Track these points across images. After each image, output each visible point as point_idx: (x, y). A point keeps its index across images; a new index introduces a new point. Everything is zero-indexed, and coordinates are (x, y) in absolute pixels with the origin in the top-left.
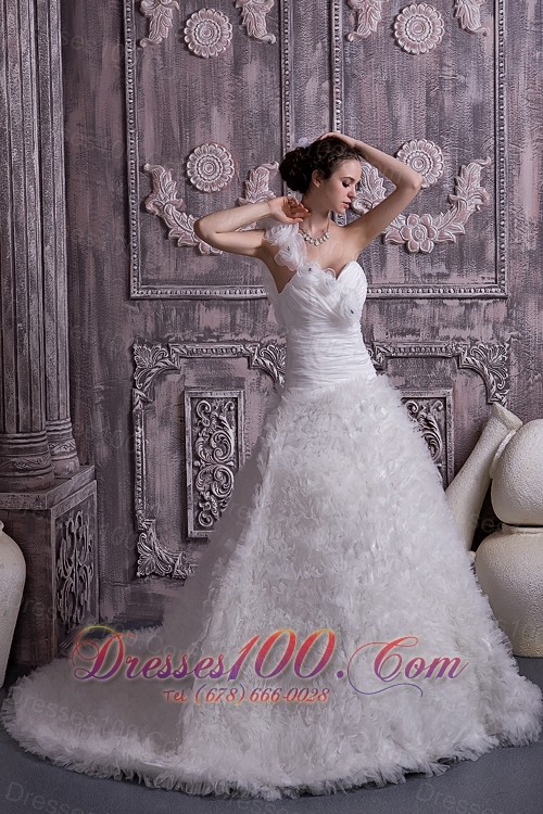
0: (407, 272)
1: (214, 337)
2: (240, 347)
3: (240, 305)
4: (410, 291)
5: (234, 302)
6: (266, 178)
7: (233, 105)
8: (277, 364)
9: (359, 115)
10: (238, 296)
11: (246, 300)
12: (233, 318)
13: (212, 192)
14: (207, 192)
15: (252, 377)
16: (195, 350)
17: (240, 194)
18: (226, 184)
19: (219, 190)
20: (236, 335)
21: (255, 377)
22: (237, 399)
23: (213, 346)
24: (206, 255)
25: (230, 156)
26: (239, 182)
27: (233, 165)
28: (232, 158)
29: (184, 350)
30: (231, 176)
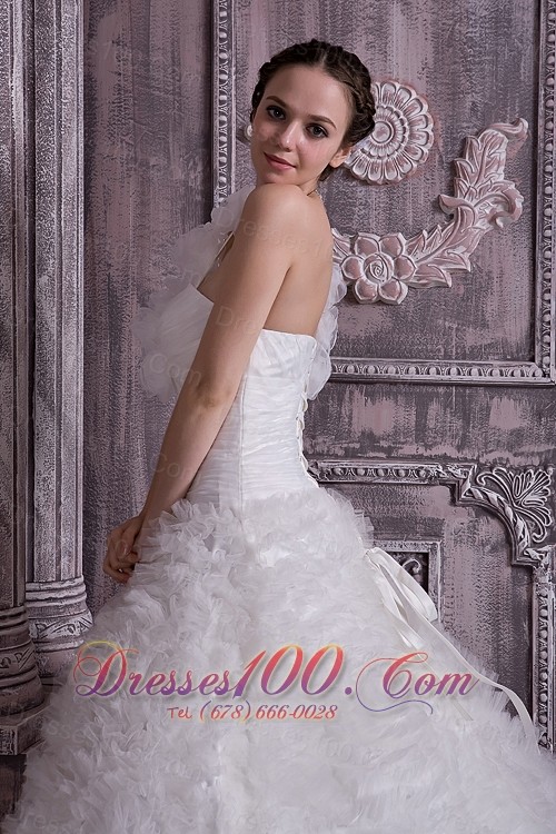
1: (381, 449)
2: (434, 469)
3: (437, 395)
5: (424, 389)
6: (501, 153)
8: (513, 501)
10: (433, 376)
11: (448, 385)
12: (422, 415)
13: (386, 182)
14: (375, 183)
15: (457, 519)
16: (338, 471)
17: (444, 187)
18: (415, 165)
19: (400, 178)
20: (427, 447)
21: (466, 520)
22: (425, 557)
23: (381, 465)
24: (369, 303)
25: (426, 106)
26: (442, 162)
27: (431, 125)
28: (430, 111)
29: (313, 470)
30: (426, 151)
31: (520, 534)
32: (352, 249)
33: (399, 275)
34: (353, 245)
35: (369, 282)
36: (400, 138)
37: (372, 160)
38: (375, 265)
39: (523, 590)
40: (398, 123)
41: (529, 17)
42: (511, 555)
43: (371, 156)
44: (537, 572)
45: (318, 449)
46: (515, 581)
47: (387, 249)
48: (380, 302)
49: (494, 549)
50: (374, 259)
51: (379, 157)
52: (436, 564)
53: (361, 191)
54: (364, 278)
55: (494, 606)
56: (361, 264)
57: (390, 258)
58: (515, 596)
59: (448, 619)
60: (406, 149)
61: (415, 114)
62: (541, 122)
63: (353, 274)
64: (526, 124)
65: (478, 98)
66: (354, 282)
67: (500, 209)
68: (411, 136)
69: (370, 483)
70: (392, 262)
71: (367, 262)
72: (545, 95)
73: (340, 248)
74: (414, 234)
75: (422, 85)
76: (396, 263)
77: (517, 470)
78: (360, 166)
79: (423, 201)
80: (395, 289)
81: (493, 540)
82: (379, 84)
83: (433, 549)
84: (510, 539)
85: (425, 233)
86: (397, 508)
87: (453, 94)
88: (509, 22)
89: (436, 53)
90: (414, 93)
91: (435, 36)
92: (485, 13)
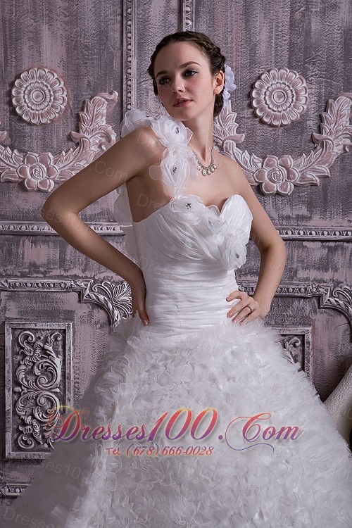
1: (40, 272)
6: (104, 110)
7: (67, 23)
8: (112, 299)
12: (63, 253)
13: (41, 124)
14: (35, 124)
15: (82, 310)
16: (18, 284)
17: (73, 127)
18: (57, 115)
19: (49, 122)
20: (66, 270)
21: (87, 311)
22: (64, 330)
23: (40, 281)
24: (33, 191)
25: (62, 83)
26: (72, 114)
27: (65, 93)
28: (65, 85)
29: (5, 284)
30: (63, 107)
31: (116, 318)
32: (23, 161)
33: (49, 176)
34: (24, 159)
35: (33, 180)
36: (48, 100)
37: (33, 112)
38: (36, 170)
40: (47, 92)
41: (117, 35)
43: (33, 110)
45: (8, 272)
47: (42, 161)
48: (39, 191)
49: (102, 326)
50: (35, 166)
51: (37, 110)
52: (70, 335)
53: (28, 129)
54: (30, 177)
56: (28, 170)
57: (44, 166)
59: (76, 365)
60: (52, 106)
61: (57, 87)
62: (124, 93)
63: (24, 175)
64: (117, 94)
65: (91, 79)
66: (24, 179)
67: (104, 140)
68: (55, 99)
69: (34, 291)
70: (45, 169)
71: (31, 168)
72: (126, 79)
73: (19, 160)
74: (57, 153)
75: (60, 70)
76: (47, 169)
77: (117, 283)
78: (27, 115)
79: (62, 135)
80: (47, 183)
81: (101, 321)
82: (36, 69)
83: (68, 327)
84: (110, 321)
85: (63, 153)
86: (49, 305)
87: (78, 76)
88: (107, 37)
89: (68, 52)
90: (55, 74)
91: (67, 43)
92: (94, 32)
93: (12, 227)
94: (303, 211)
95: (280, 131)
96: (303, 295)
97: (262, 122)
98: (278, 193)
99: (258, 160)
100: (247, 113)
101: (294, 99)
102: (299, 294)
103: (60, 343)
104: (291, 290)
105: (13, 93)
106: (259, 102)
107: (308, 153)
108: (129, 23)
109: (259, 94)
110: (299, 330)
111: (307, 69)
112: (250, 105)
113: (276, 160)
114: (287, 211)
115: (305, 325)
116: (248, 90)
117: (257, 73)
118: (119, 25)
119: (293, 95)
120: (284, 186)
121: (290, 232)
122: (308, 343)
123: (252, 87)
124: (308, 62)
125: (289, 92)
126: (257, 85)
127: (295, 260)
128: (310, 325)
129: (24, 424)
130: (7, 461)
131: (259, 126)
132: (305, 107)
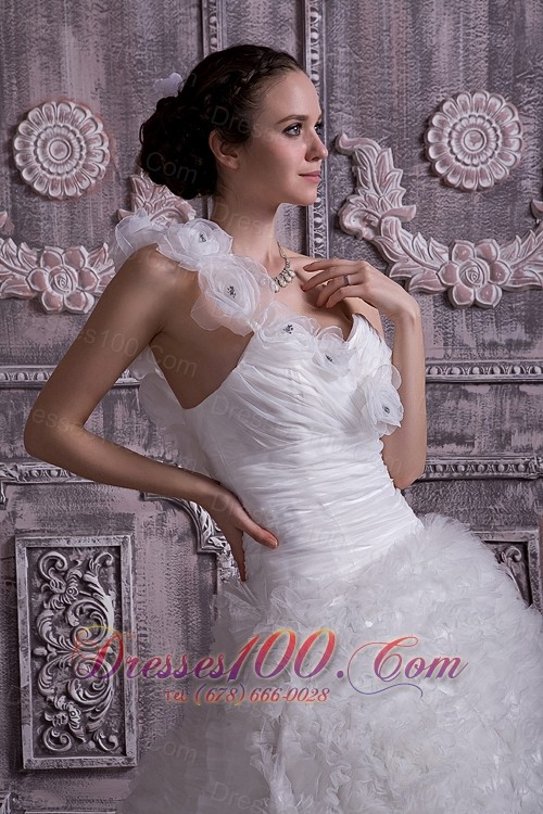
0: (449, 339)
3: (120, 397)
4: (456, 371)
7: (104, 23)
9: (355, 42)
11: (131, 387)
12: (109, 418)
13: (67, 198)
14: (55, 199)
15: (147, 512)
16: (34, 473)
17: (121, 201)
18: (93, 182)
19: (80, 194)
21: (155, 513)
22: (118, 549)
24: (56, 312)
25: (101, 126)
26: (118, 178)
27: (106, 144)
28: (104, 130)
29: (14, 473)
30: (103, 167)
31: (204, 524)
32: (38, 262)
33: (83, 286)
34: (39, 258)
35: (55, 293)
36: (77, 155)
37: (52, 177)
38: (60, 277)
39: (208, 576)
40: (74, 142)
42: (196, 545)
43: (51, 173)
44: (221, 558)
45: (18, 453)
46: (201, 567)
47: (70, 262)
48: (66, 312)
49: (181, 539)
50: (58, 271)
51: (59, 174)
52: (127, 557)
53: (43, 206)
54: (50, 289)
55: (183, 593)
56: (46, 277)
57: (74, 270)
58: (201, 581)
59: (139, 606)
60: (84, 166)
61: (91, 133)
63: (40, 286)
66: (40, 293)
68: (88, 153)
69: (64, 484)
70: (76, 274)
71: (52, 274)
73: (30, 261)
74: (95, 247)
75: (96, 104)
76: (80, 275)
78: (41, 182)
79: (103, 216)
80: (80, 298)
81: (180, 530)
82: (54, 104)
83: (124, 542)
84: (195, 530)
85: (106, 246)
86: (90, 506)
87: (126, 113)
88: (175, 45)
89: (108, 73)
90: (88, 111)
91: (107, 57)
92: (152, 37)
93: (21, 376)
94: (519, 333)
95: (476, 198)
96: (522, 475)
97: (445, 184)
98: (475, 305)
99: (441, 249)
100: (420, 169)
101: (499, 142)
102: (516, 475)
103: (112, 570)
104: (502, 467)
105: (17, 145)
106: (439, 150)
107: (525, 235)
108: (213, 19)
109: (438, 136)
110: (518, 534)
111: (519, 92)
112: (424, 156)
113: (470, 248)
114: (490, 334)
115: (525, 525)
116: (419, 130)
117: (435, 99)
118: (194, 25)
119: (497, 136)
120: (485, 292)
121: (497, 370)
122: (534, 556)
123: (427, 124)
124: (521, 80)
125: (491, 131)
126: (435, 121)
127: (507, 416)
128: (535, 525)
129: (54, 710)
130: (25, 773)
131: (439, 191)
132: (519, 156)
